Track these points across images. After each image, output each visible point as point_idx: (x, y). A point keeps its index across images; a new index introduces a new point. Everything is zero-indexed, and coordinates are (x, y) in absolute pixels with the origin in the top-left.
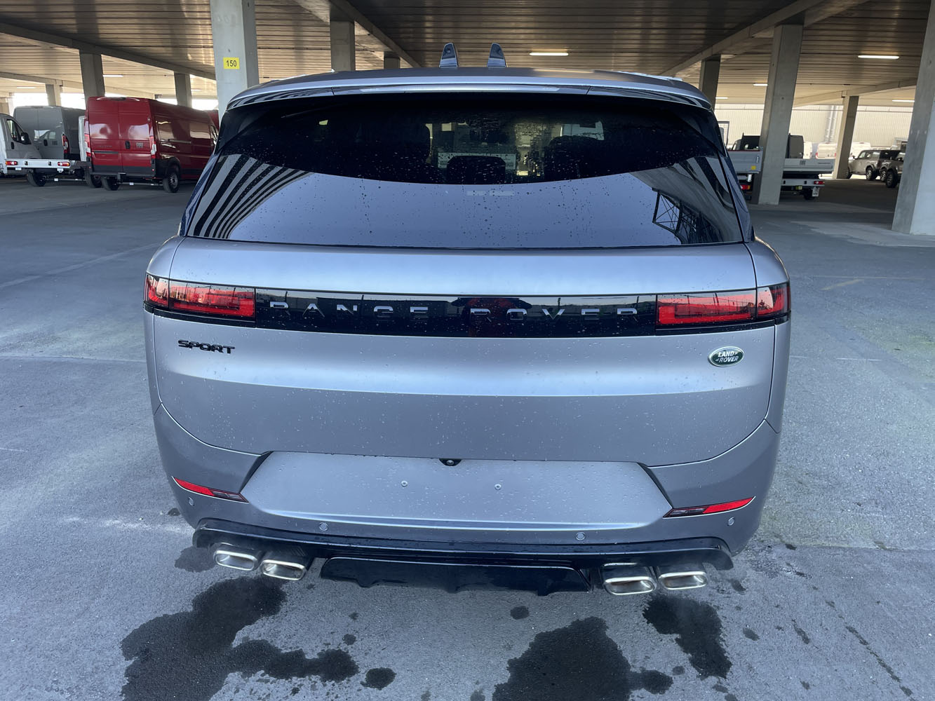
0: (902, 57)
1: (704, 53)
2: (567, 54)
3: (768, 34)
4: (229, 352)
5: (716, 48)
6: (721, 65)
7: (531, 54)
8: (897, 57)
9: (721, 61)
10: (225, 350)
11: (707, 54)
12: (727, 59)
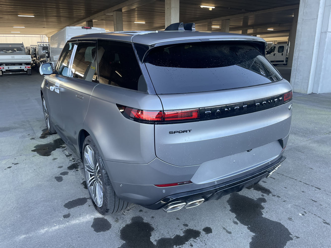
0: (147, 23)
1: (87, 19)
2: (34, 16)
3: (111, 14)
4: (190, 132)
5: (91, 17)
6: (93, 23)
7: (18, 16)
8: (145, 23)
9: (93, 22)
10: (188, 132)
11: (88, 19)
12: (95, 21)
